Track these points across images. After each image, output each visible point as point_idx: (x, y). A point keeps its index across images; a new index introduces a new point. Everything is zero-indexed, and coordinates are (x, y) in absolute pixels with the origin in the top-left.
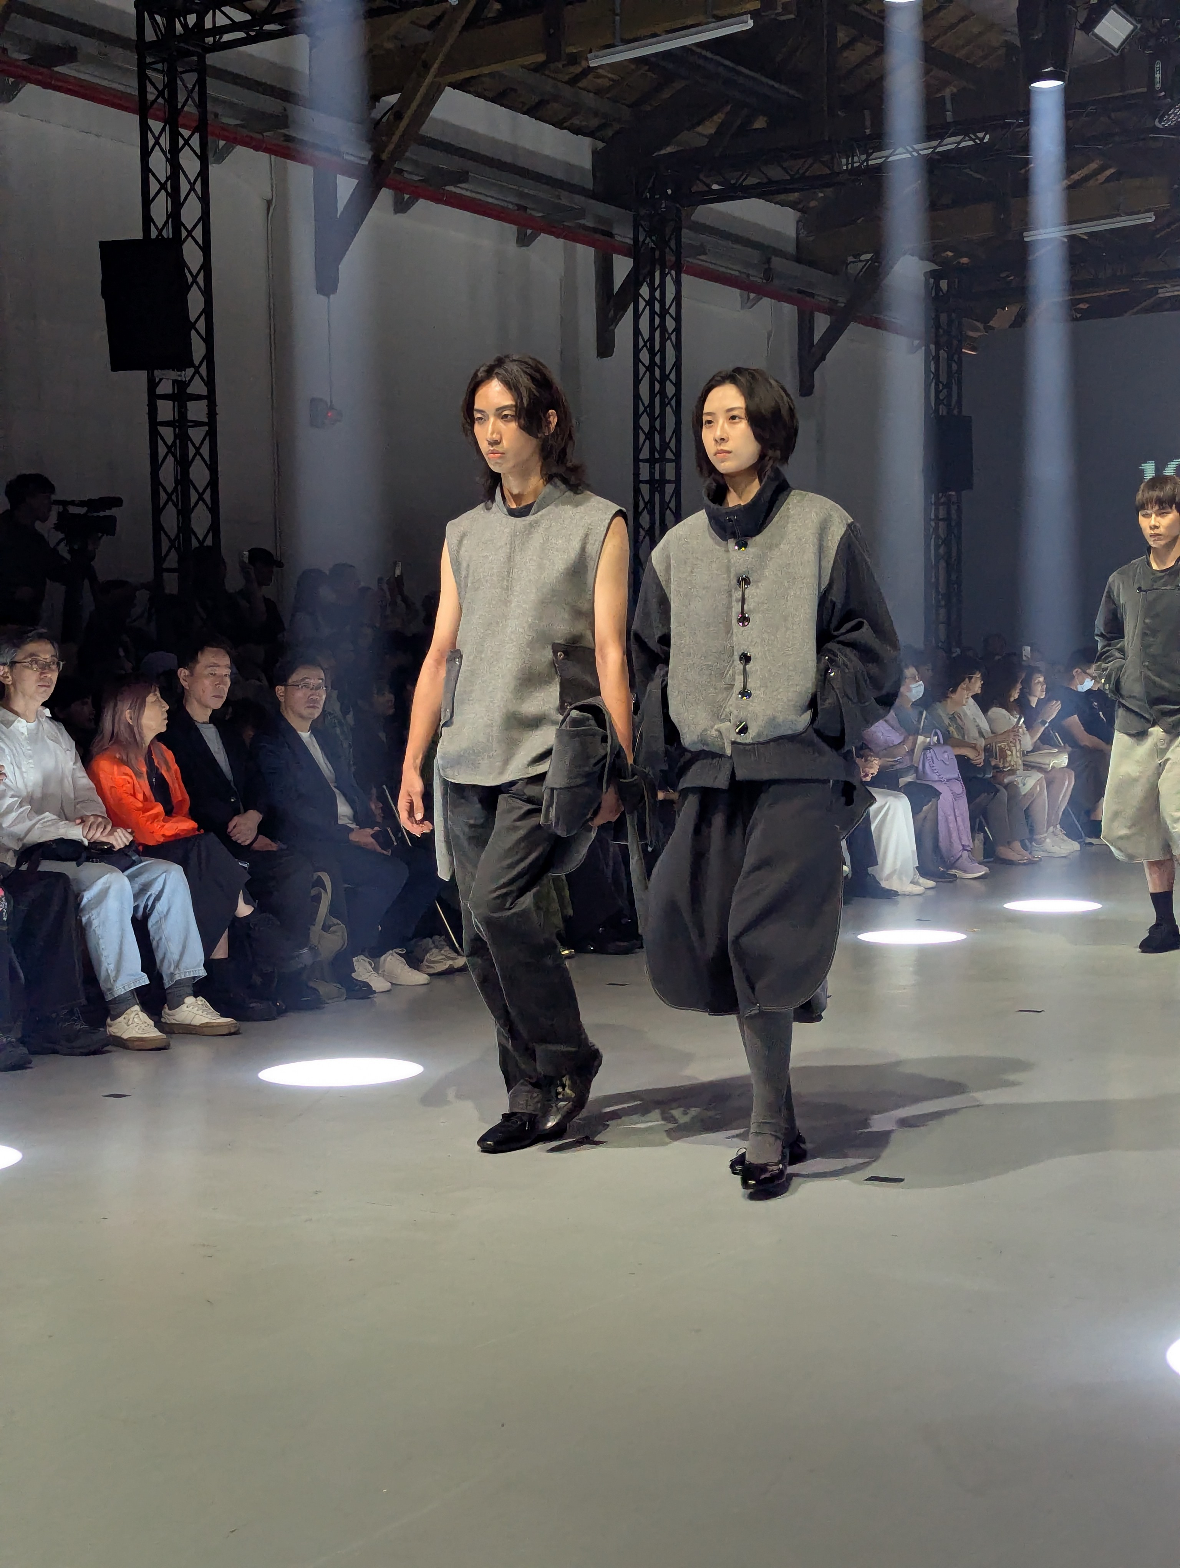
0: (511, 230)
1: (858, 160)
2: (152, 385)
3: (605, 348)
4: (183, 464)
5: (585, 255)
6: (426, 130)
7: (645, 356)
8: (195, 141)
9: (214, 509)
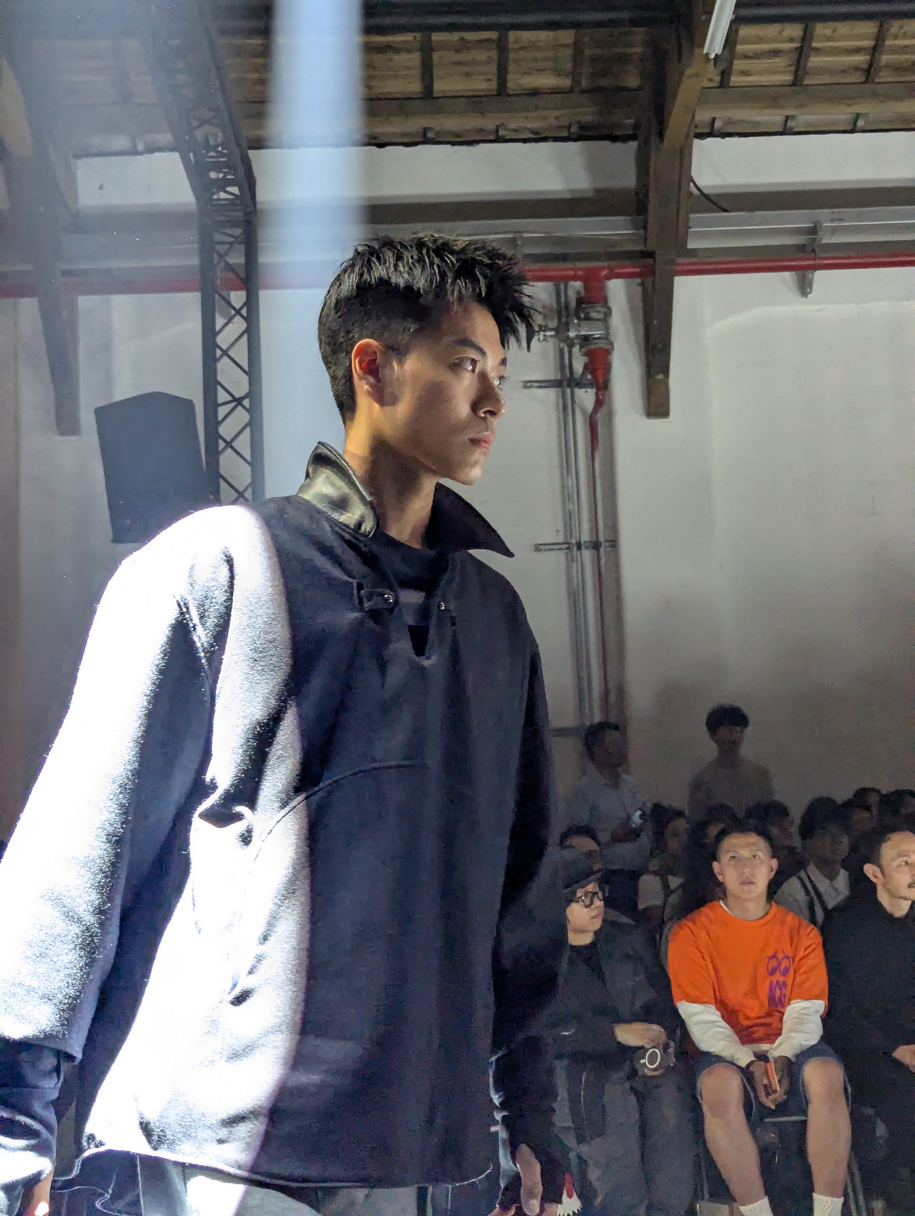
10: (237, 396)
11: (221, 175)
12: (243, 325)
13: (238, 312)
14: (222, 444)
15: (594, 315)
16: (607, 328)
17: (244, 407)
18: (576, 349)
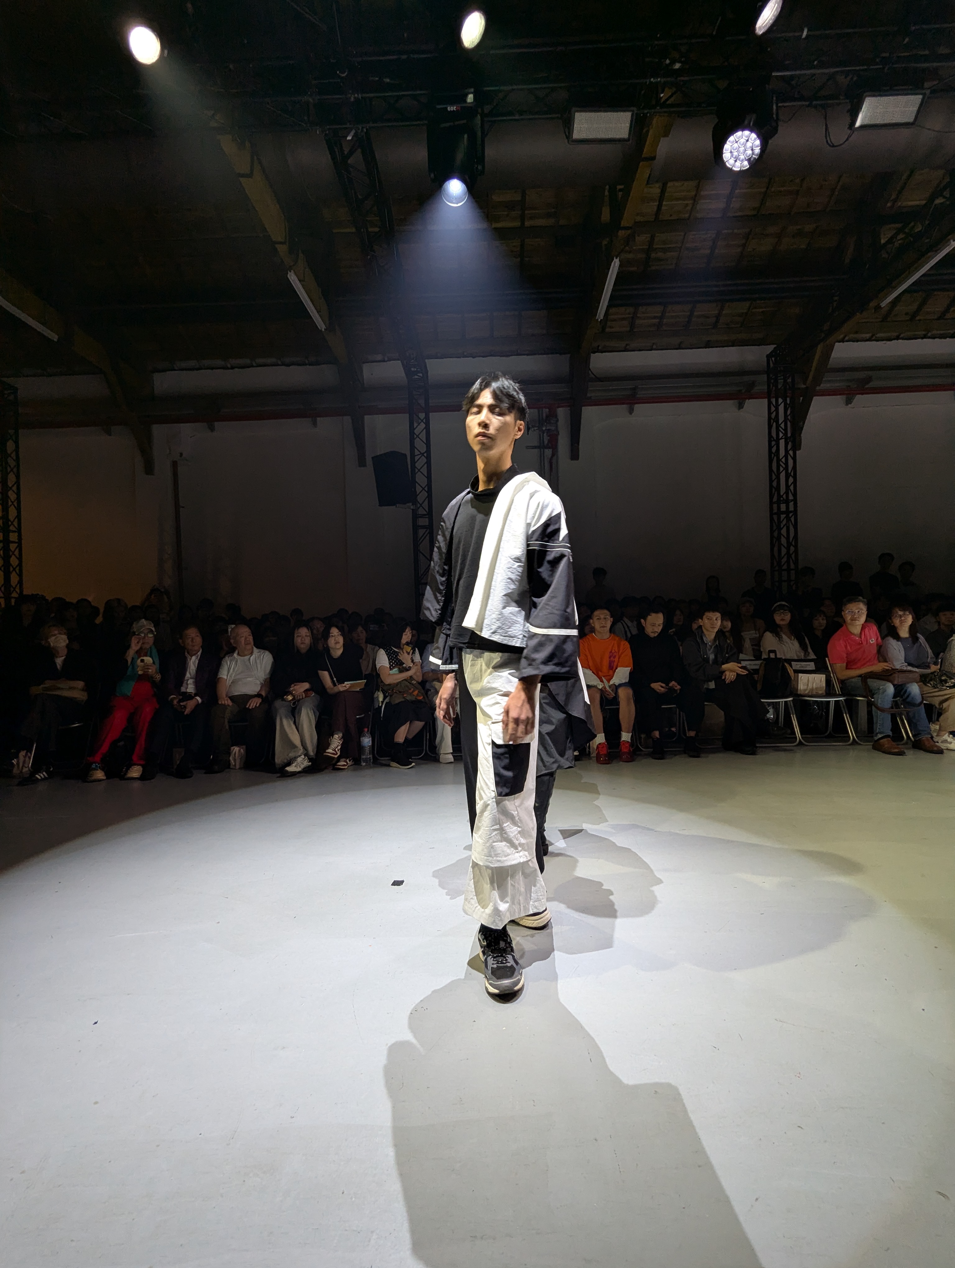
10: (422, 452)
11: (416, 369)
12: (424, 426)
13: (422, 421)
14: (417, 471)
15: (552, 422)
16: (557, 427)
17: (424, 456)
18: (545, 434)
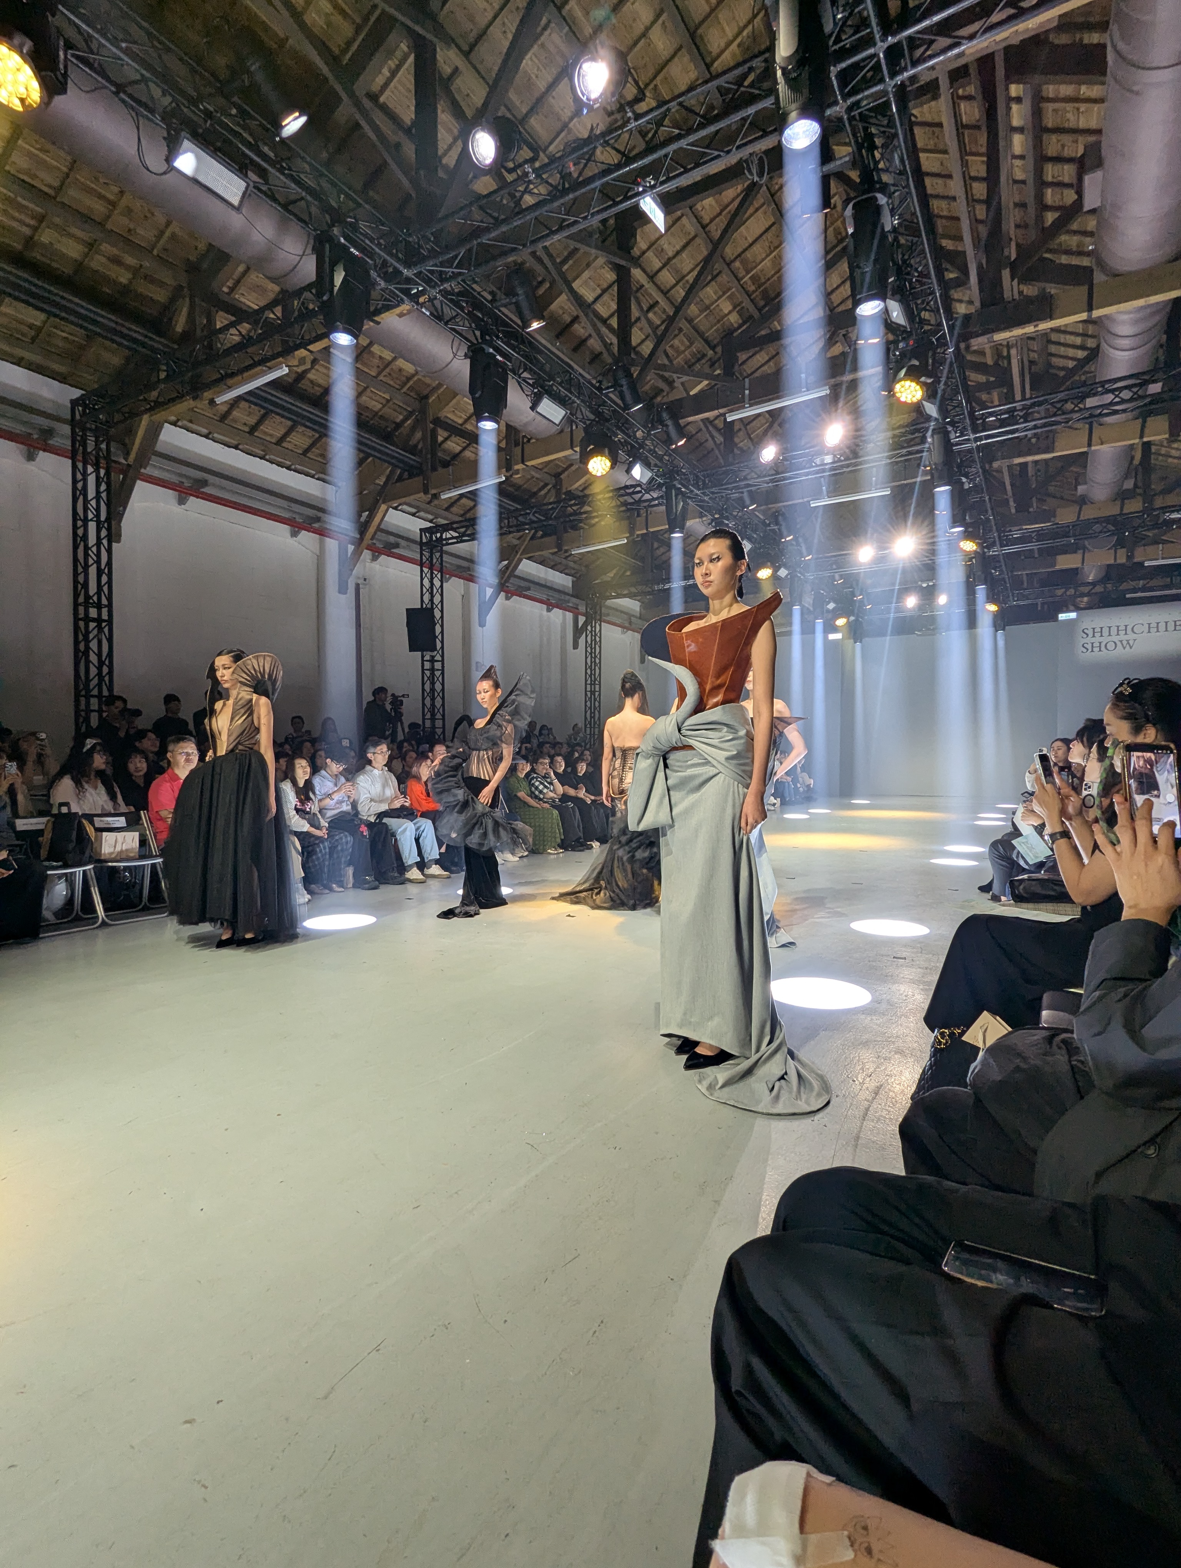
0: (545, 606)
1: (661, 587)
2: (423, 657)
3: (575, 646)
4: (433, 683)
5: (569, 616)
6: (517, 573)
7: (589, 649)
8: (439, 576)
9: (443, 698)
